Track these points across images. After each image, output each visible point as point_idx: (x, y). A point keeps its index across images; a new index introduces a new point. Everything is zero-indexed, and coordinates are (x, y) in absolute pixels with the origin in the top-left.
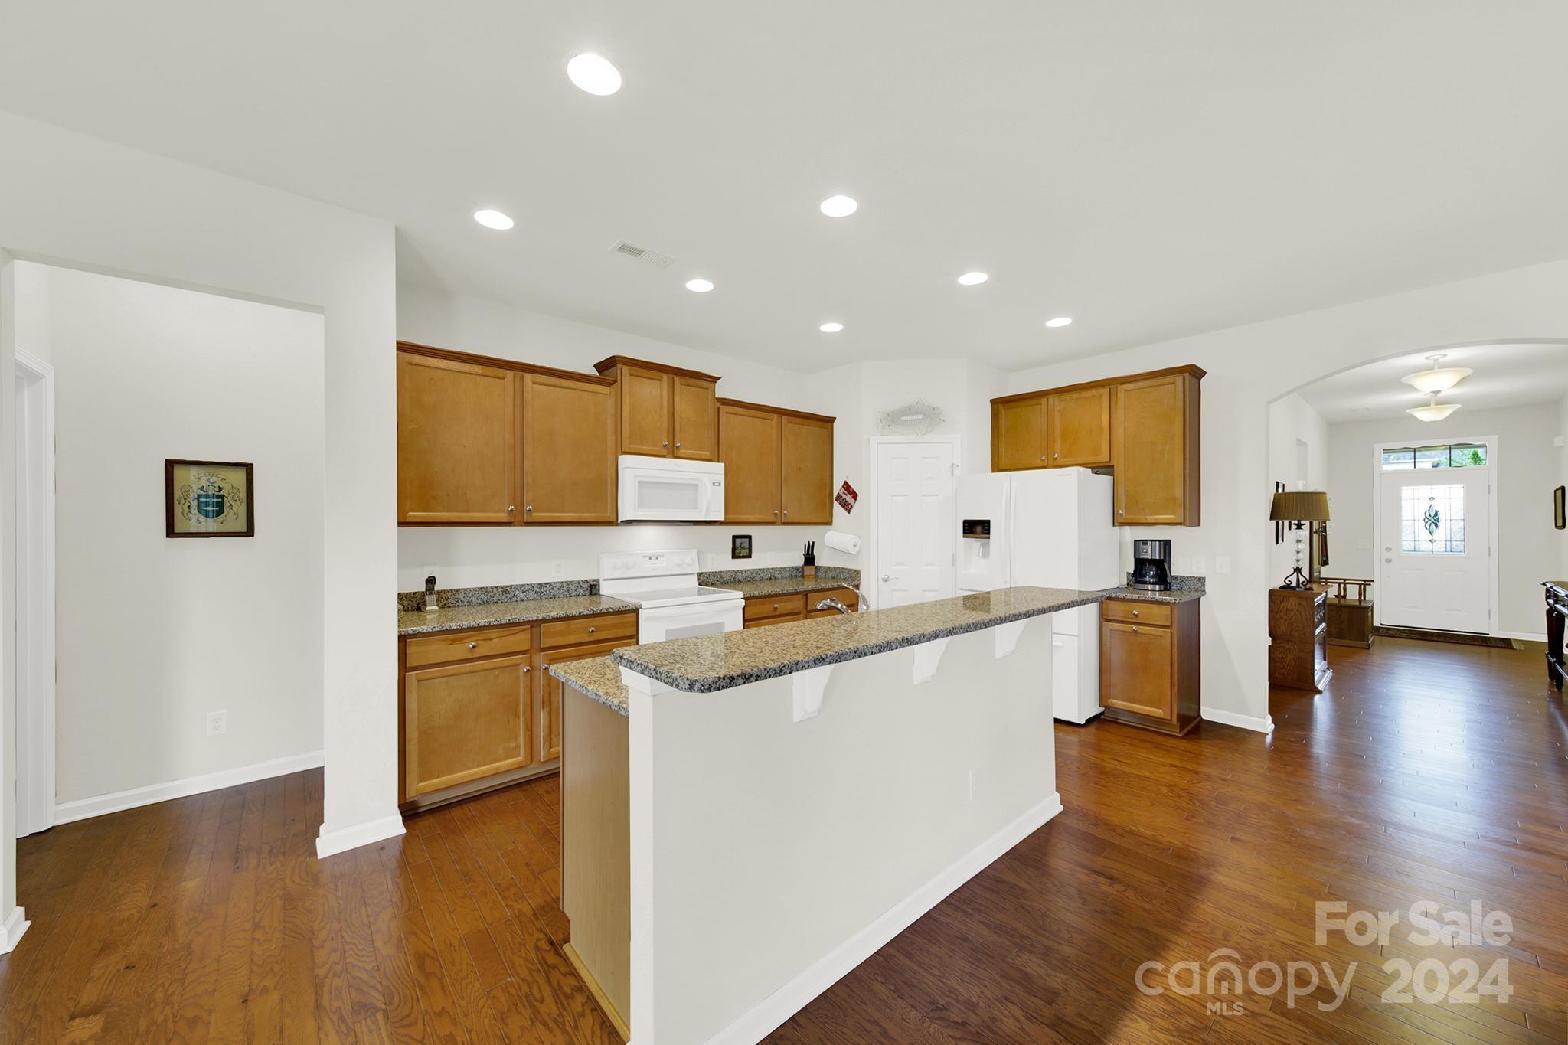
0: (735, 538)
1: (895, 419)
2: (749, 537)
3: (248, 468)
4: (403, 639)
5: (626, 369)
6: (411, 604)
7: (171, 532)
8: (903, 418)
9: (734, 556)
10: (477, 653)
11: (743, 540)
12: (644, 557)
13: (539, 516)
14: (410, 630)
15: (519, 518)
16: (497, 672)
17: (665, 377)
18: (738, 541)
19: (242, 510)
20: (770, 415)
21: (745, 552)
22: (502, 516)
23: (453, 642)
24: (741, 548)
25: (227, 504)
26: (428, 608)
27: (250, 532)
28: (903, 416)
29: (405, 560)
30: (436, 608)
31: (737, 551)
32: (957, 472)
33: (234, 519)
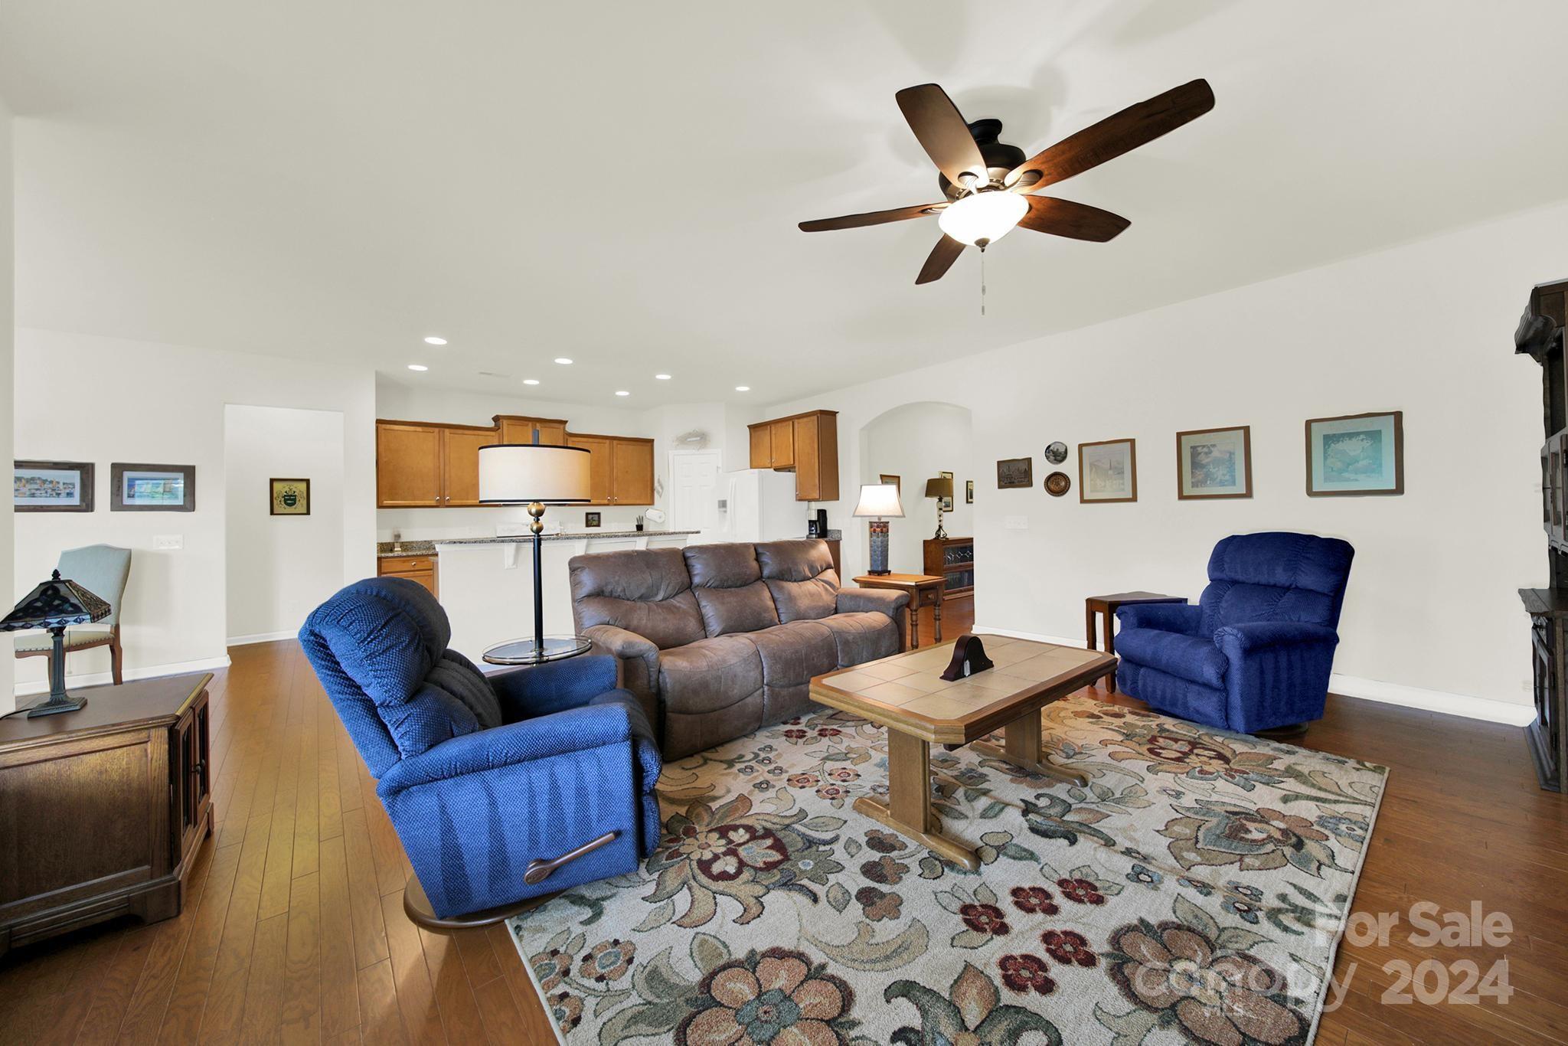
0: (587, 514)
1: (684, 440)
2: (599, 514)
3: (308, 481)
4: (379, 559)
5: (505, 422)
6: (384, 548)
7: (272, 513)
8: (689, 440)
9: (588, 525)
10: (417, 568)
11: (594, 516)
12: (523, 525)
13: (453, 502)
14: (383, 555)
15: (441, 504)
16: (426, 578)
17: (530, 424)
18: (590, 517)
19: (305, 502)
20: (604, 441)
21: (595, 523)
22: (433, 503)
23: (404, 562)
24: (592, 520)
25: (297, 500)
26: (396, 549)
27: (308, 513)
28: (689, 438)
29: (380, 525)
30: (400, 549)
31: (589, 523)
32: (720, 471)
33: (300, 506)
